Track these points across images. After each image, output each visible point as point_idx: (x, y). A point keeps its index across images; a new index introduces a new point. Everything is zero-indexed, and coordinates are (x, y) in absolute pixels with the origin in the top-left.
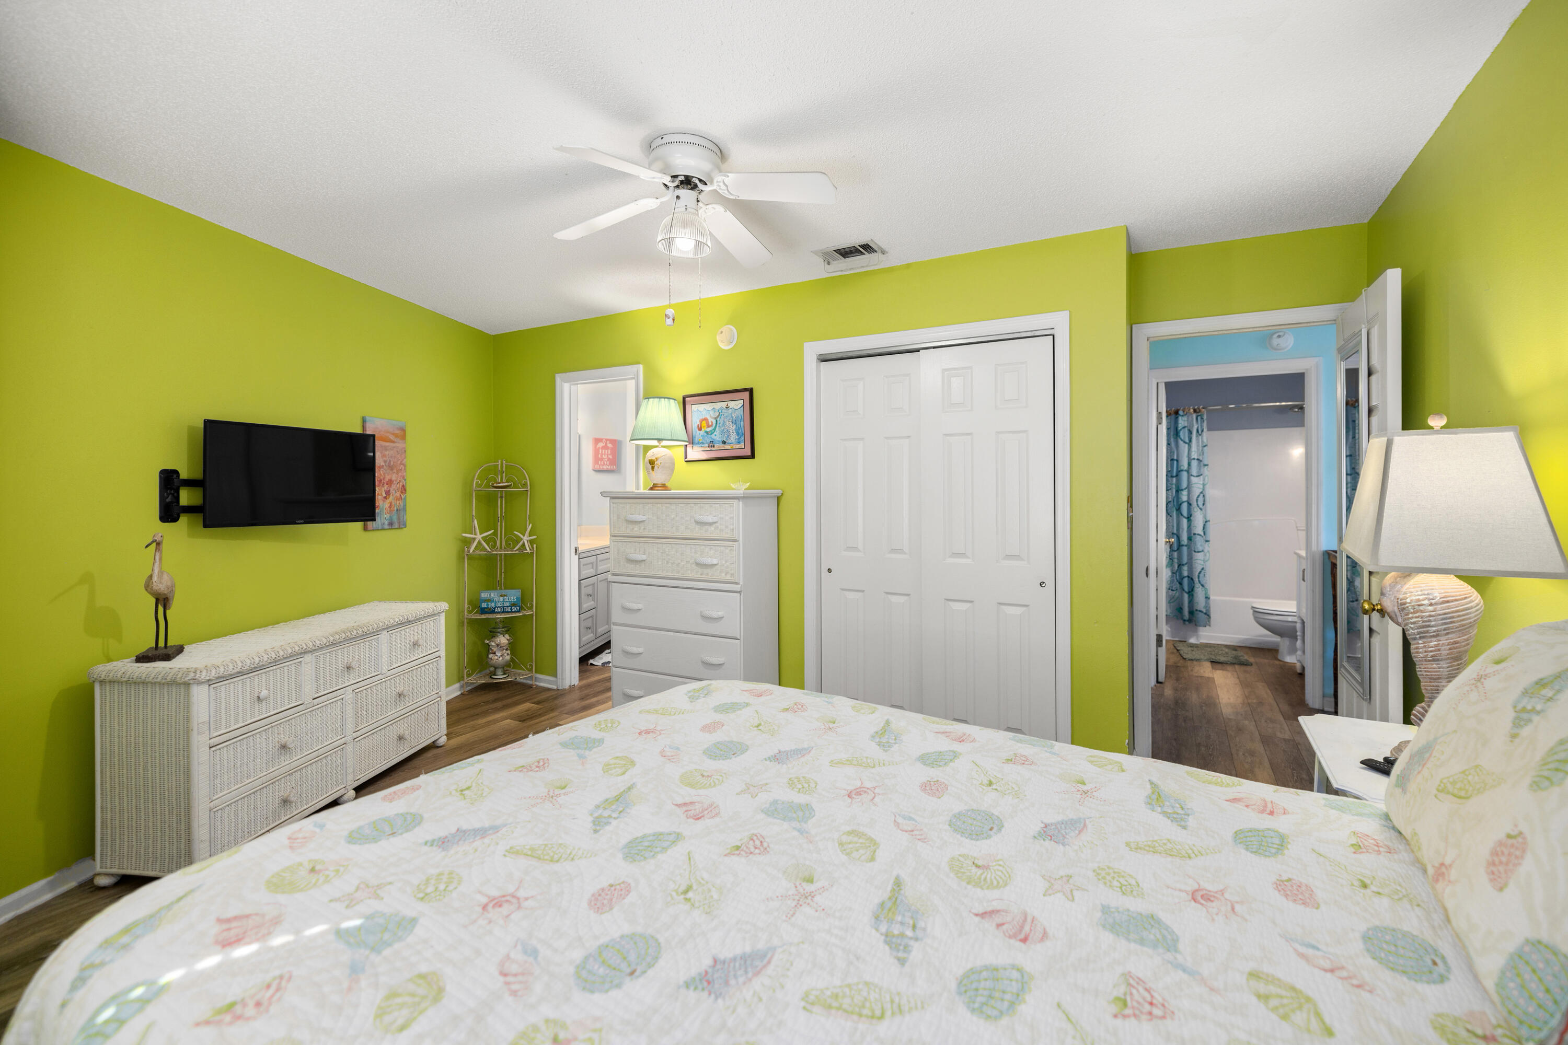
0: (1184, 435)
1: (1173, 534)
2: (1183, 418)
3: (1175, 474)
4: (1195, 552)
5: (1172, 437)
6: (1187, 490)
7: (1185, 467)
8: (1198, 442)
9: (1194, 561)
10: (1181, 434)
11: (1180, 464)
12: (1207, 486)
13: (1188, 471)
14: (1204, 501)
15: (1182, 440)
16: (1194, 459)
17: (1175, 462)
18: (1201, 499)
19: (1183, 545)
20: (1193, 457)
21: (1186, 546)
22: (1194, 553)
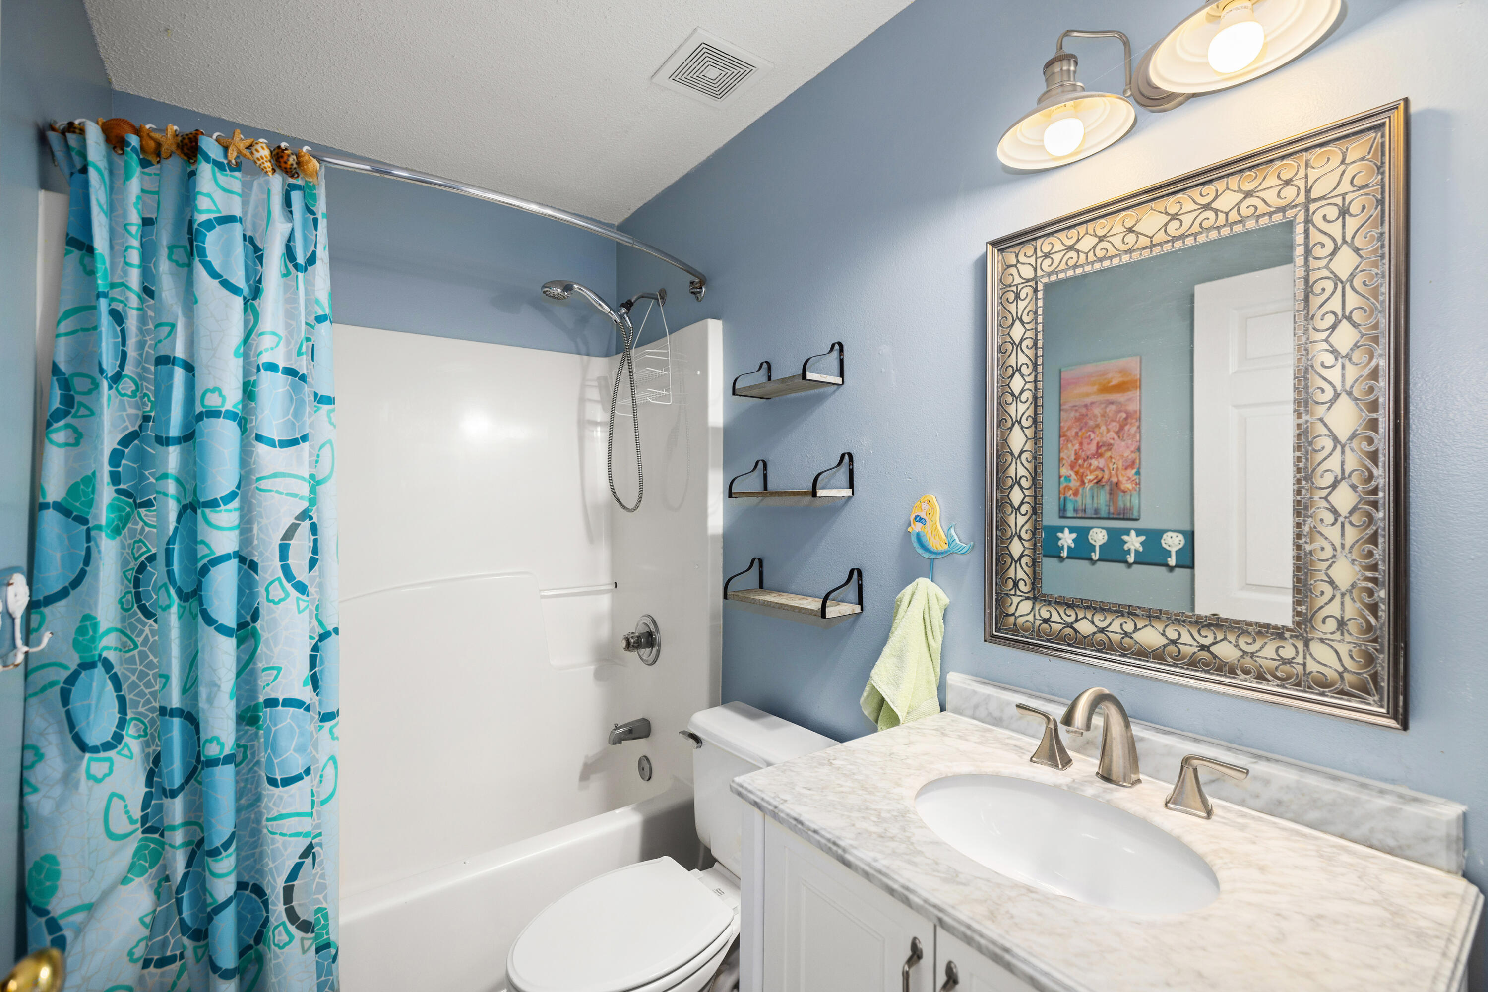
0: (227, 252)
1: (163, 711)
2: (222, 178)
3: (174, 431)
4: (273, 782)
5: (164, 252)
6: (235, 504)
7: (232, 398)
8: (291, 299)
9: (267, 826)
10: (212, 242)
11: (204, 380)
12: (327, 491)
13: (243, 422)
14: (315, 550)
15: (214, 275)
16: (272, 367)
17: (179, 374)
18: (301, 544)
19: (213, 763)
20: (265, 358)
21: (229, 759)
22: (268, 790)
